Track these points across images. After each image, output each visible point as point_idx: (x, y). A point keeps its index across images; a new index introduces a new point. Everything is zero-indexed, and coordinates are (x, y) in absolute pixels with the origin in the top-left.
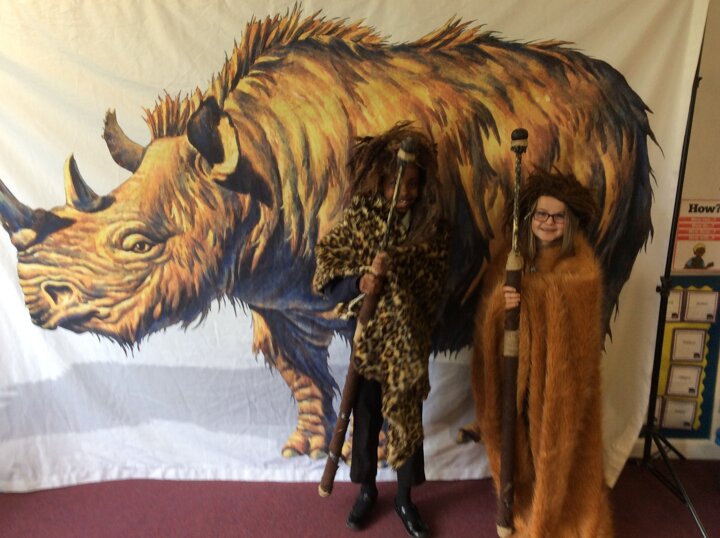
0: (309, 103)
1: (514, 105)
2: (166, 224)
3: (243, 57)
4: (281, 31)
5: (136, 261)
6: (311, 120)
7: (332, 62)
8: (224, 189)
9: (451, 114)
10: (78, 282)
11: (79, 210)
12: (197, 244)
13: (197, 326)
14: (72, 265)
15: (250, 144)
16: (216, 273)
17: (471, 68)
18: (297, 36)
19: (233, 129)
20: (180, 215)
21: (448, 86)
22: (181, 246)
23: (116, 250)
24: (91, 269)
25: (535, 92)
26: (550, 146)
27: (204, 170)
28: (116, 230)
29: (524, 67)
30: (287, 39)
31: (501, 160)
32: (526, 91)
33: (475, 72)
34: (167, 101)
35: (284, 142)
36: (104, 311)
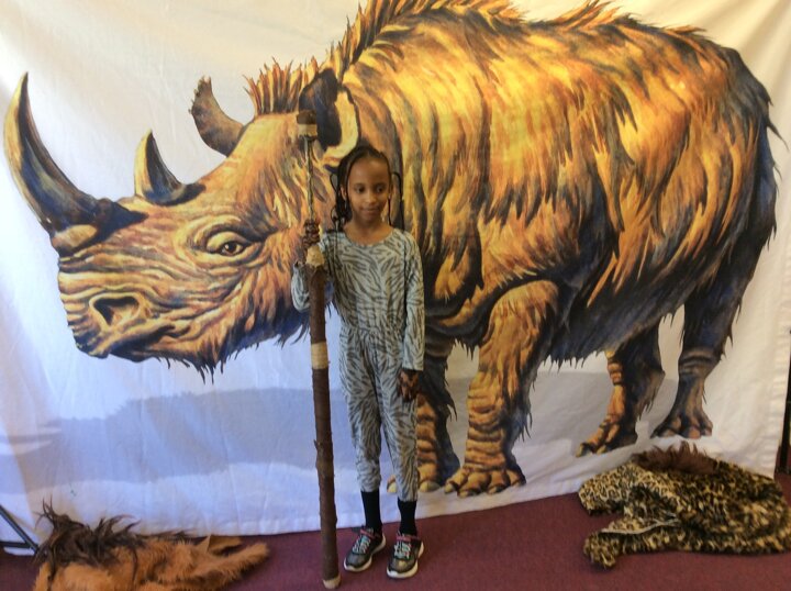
0: (440, 80)
1: (649, 91)
2: (267, 218)
3: (368, 24)
5: (222, 265)
6: (441, 98)
7: (467, 36)
9: (589, 97)
10: (150, 290)
11: (152, 203)
13: (296, 341)
14: (144, 268)
15: (373, 124)
17: (612, 49)
18: (430, 5)
19: (352, 106)
20: (284, 207)
21: (588, 68)
22: (283, 245)
23: (198, 252)
24: (169, 273)
25: (670, 79)
27: (315, 155)
28: (200, 227)
30: (420, 6)
32: (661, 78)
33: (614, 53)
34: (275, 70)
35: (410, 122)
36: (180, 325)
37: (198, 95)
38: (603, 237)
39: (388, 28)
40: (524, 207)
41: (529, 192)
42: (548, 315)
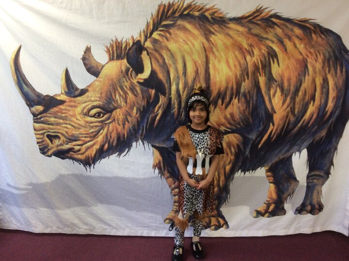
0: (186, 43)
1: (287, 48)
2: (113, 103)
3: (156, 21)
4: (175, 9)
5: (95, 122)
6: (188, 53)
7: (199, 25)
8: (142, 87)
9: (256, 52)
10: (65, 133)
11: (68, 96)
12: (128, 114)
13: (125, 155)
14: (62, 124)
15: (157, 64)
16: (136, 128)
17: (267, 30)
18: (183, 12)
19: (148, 57)
20: (120, 99)
21: (255, 38)
22: (120, 114)
23: (86, 117)
24: (73, 126)
26: (303, 68)
27: (133, 77)
28: (86, 106)
29: (292, 30)
30: (178, 13)
31: (279, 74)
32: (293, 42)
33: (269, 32)
34: (116, 42)
35: (174, 64)
36: (77, 148)
37: (85, 53)
38: (264, 115)
39: (165, 23)
40: (225, 101)
41: (228, 94)
42: (238, 150)
